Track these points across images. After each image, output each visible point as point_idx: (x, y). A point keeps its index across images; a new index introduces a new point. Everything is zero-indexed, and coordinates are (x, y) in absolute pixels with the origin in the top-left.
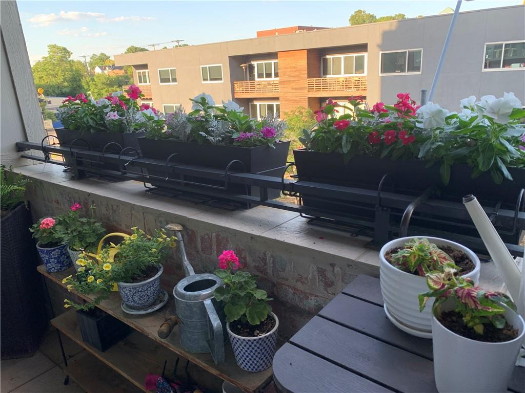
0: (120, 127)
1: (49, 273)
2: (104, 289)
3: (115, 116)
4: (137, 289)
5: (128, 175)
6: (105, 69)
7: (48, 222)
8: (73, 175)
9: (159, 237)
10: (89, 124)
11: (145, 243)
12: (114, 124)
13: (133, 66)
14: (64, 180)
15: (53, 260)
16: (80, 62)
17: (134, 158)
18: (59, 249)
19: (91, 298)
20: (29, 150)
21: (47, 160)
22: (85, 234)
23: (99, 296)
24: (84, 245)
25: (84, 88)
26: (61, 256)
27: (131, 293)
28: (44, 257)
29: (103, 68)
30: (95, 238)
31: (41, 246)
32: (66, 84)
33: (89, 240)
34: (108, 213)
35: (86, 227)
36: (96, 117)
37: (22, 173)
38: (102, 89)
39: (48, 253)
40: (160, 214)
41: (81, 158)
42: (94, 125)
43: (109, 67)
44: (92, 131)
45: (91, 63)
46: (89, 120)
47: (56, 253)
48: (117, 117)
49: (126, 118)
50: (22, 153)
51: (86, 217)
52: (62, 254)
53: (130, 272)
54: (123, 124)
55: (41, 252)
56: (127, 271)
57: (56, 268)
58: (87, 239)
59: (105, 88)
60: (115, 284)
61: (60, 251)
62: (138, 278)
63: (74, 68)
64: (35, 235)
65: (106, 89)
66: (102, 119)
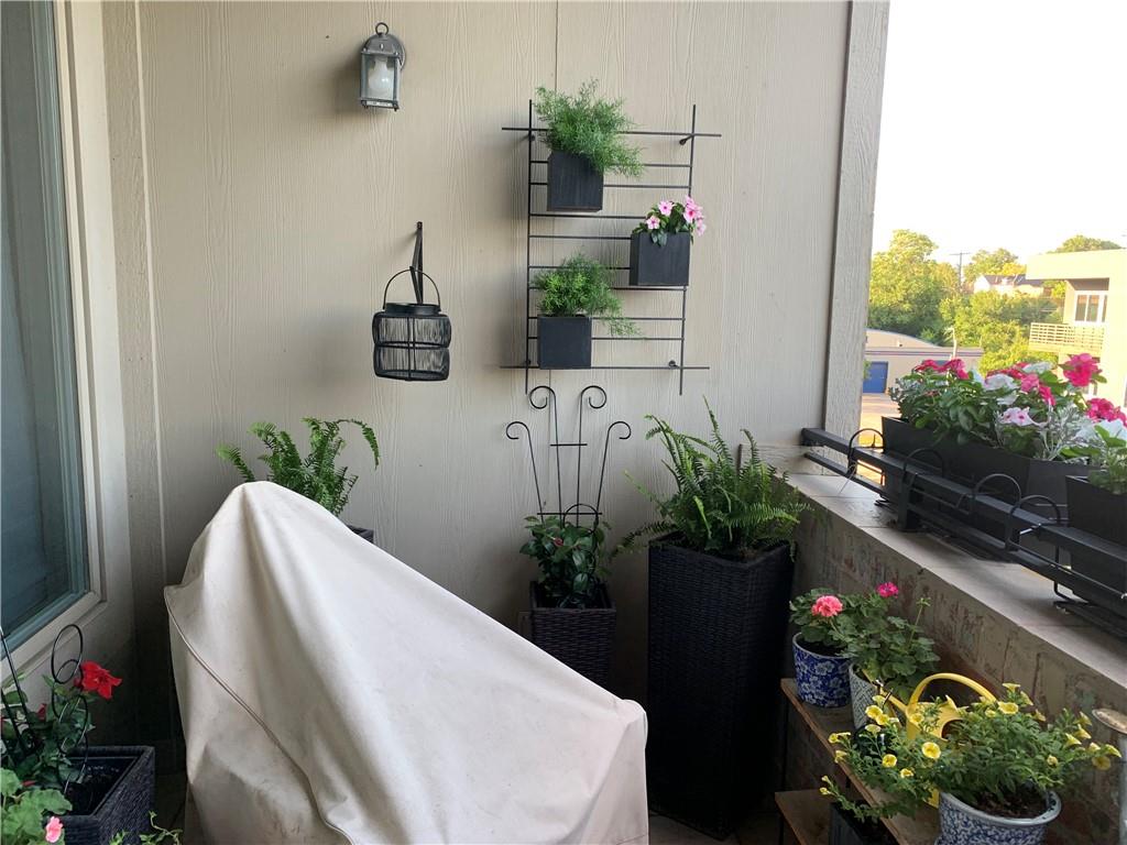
0: (1030, 442)
1: (801, 701)
2: (909, 792)
3: (1022, 417)
4: (985, 828)
5: (1021, 554)
6: (999, 282)
7: (830, 605)
8: (896, 518)
9: (1069, 731)
10: (957, 424)
11: (1031, 731)
12: (1015, 435)
13: (1070, 281)
14: (875, 524)
15: (816, 678)
16: (948, 267)
17: (1045, 520)
18: (833, 662)
19: (876, 797)
20: (822, 446)
21: (850, 474)
22: (892, 653)
23: (893, 801)
24: (884, 674)
25: (941, 318)
26: (833, 677)
27: (969, 829)
28: (802, 667)
29: (993, 280)
30: (912, 669)
31: (801, 642)
32: (906, 306)
33: (899, 669)
34: (952, 623)
35: (900, 640)
36: (978, 413)
37: (800, 489)
38: (981, 324)
39: (810, 661)
40: (1083, 674)
41: (921, 489)
42: (967, 428)
43: (1011, 278)
44: (960, 439)
45: (971, 268)
46: (960, 415)
47: (824, 668)
48: (1027, 421)
49: (1047, 426)
50: (807, 450)
51: (902, 618)
52: (834, 673)
53: (978, 782)
54: (1037, 439)
55: (799, 655)
56: (969, 776)
57: (816, 697)
58: (894, 666)
59: (987, 323)
60: (935, 793)
61: (833, 666)
62: (993, 804)
63: (932, 277)
64: (797, 617)
65: (990, 325)
66: (990, 418)
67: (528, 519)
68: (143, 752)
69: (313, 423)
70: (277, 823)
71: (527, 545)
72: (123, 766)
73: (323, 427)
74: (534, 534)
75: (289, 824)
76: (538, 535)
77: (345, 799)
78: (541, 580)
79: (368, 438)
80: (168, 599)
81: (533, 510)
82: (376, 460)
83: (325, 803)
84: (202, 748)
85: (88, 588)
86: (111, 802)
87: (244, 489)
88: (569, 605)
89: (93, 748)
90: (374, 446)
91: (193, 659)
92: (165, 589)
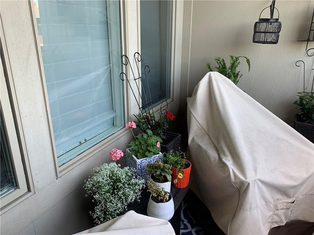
67: (299, 93)
68: (178, 135)
69: (232, 57)
70: (209, 158)
71: (297, 101)
72: (174, 137)
73: (234, 58)
74: (300, 98)
75: (212, 159)
76: (301, 99)
77: (228, 156)
78: (300, 113)
79: (248, 62)
80: (187, 100)
81: (301, 90)
82: (249, 69)
83: (222, 156)
84: (192, 137)
85: (170, 97)
86: (171, 144)
87: (210, 73)
88: (309, 123)
89: (168, 132)
90: (249, 65)
91: (192, 115)
92: (187, 98)
